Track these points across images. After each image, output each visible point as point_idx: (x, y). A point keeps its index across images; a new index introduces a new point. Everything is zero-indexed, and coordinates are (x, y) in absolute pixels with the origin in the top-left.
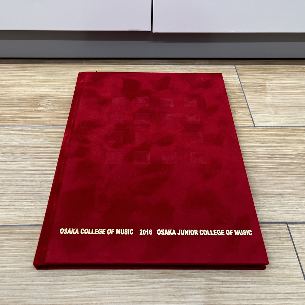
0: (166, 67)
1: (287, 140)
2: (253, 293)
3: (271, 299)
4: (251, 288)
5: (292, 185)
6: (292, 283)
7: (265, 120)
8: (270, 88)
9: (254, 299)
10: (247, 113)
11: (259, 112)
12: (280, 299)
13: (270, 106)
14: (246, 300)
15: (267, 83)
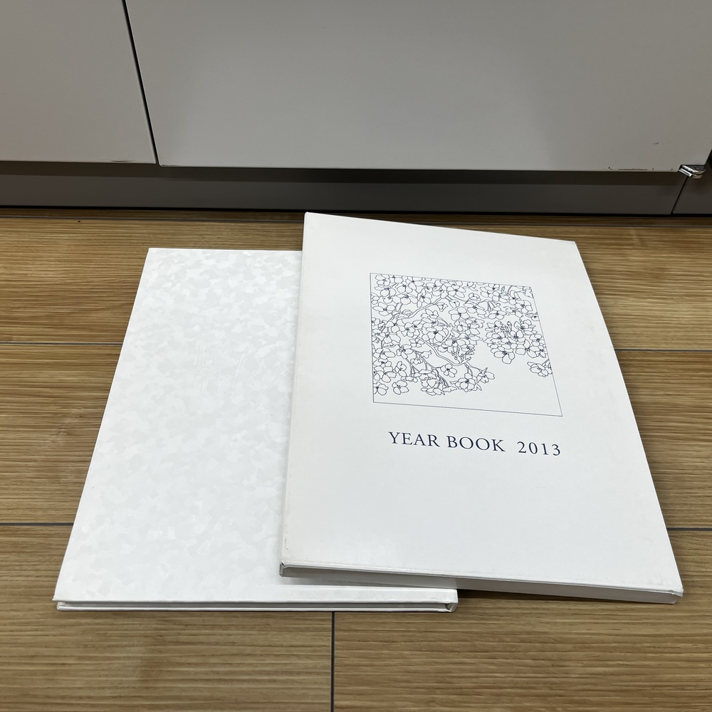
2: (233, 644)
3: (262, 655)
4: (232, 637)
6: (308, 630)
9: (232, 655)
12: (278, 655)
14: (217, 655)
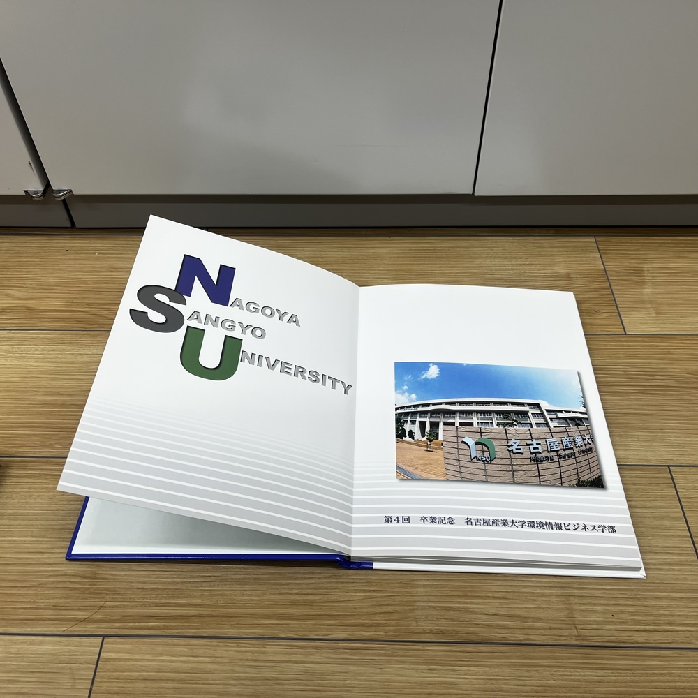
0: (488, 240)
1: (673, 354)
5: (678, 418)
7: (641, 325)
8: (649, 275)
10: (615, 314)
11: (632, 313)
13: (650, 303)
15: (646, 267)
